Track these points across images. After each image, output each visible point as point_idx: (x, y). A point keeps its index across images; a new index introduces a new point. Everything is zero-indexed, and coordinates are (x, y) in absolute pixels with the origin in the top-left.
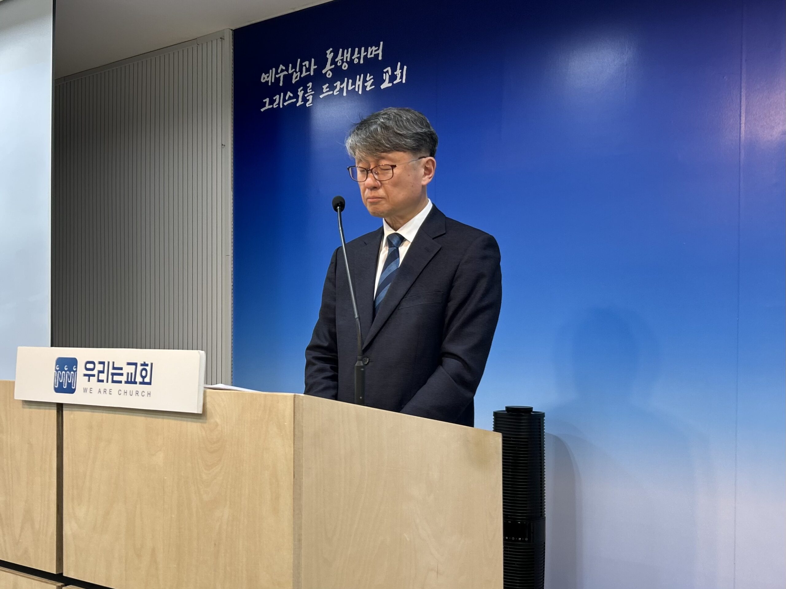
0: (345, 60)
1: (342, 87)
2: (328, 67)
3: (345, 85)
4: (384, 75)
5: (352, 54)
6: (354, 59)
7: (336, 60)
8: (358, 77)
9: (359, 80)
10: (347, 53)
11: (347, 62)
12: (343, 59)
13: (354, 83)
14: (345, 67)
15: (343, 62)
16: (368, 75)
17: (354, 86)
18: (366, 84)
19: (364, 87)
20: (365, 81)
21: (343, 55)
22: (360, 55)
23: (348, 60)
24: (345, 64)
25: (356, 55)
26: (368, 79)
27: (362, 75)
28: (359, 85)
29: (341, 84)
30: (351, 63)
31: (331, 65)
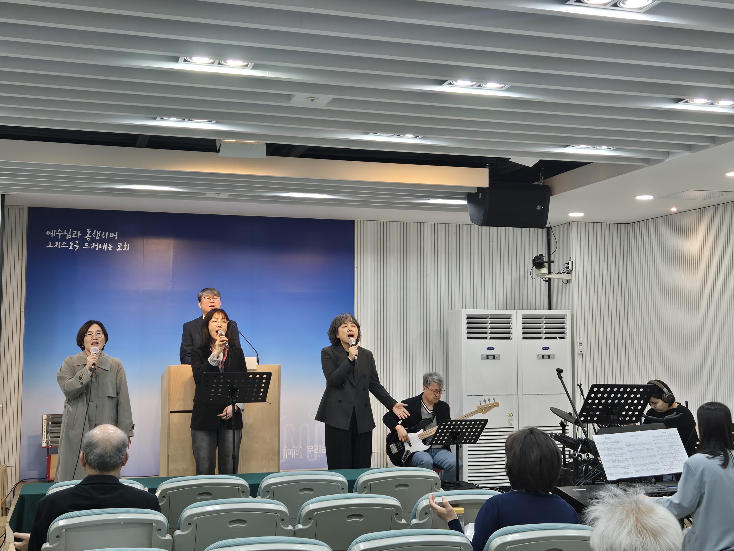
0: (97, 235)
1: (95, 246)
2: (88, 236)
3: (97, 245)
4: (118, 245)
5: (102, 233)
6: (102, 236)
7: (92, 234)
8: (105, 244)
9: (105, 245)
10: (99, 233)
11: (98, 236)
12: (96, 234)
13: (102, 245)
14: (97, 238)
15: (96, 236)
16: (110, 244)
17: (102, 247)
18: (108, 247)
19: (108, 249)
20: (108, 246)
21: (96, 233)
22: (106, 235)
23: (99, 235)
24: (97, 237)
25: (103, 234)
26: (110, 245)
27: (107, 243)
28: (105, 247)
29: (95, 245)
30: (101, 237)
31: (89, 236)
